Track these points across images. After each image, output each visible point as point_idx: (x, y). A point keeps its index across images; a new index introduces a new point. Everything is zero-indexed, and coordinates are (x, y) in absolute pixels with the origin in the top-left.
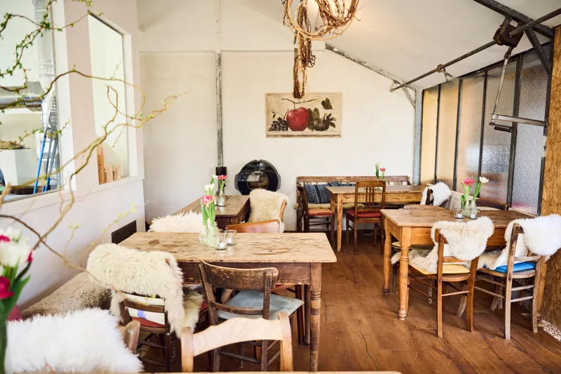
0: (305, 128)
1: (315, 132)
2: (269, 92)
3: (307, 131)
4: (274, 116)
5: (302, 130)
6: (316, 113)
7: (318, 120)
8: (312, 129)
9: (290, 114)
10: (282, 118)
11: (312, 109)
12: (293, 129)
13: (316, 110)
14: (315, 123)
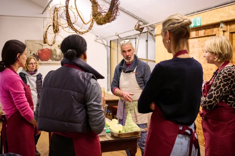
0: (48, 60)
1: (54, 62)
2: (28, 39)
3: (50, 61)
4: (31, 52)
5: (47, 61)
6: (55, 51)
7: (56, 55)
8: (53, 60)
9: (40, 52)
10: (35, 54)
11: (53, 49)
12: (42, 60)
13: (55, 50)
14: (54, 57)
